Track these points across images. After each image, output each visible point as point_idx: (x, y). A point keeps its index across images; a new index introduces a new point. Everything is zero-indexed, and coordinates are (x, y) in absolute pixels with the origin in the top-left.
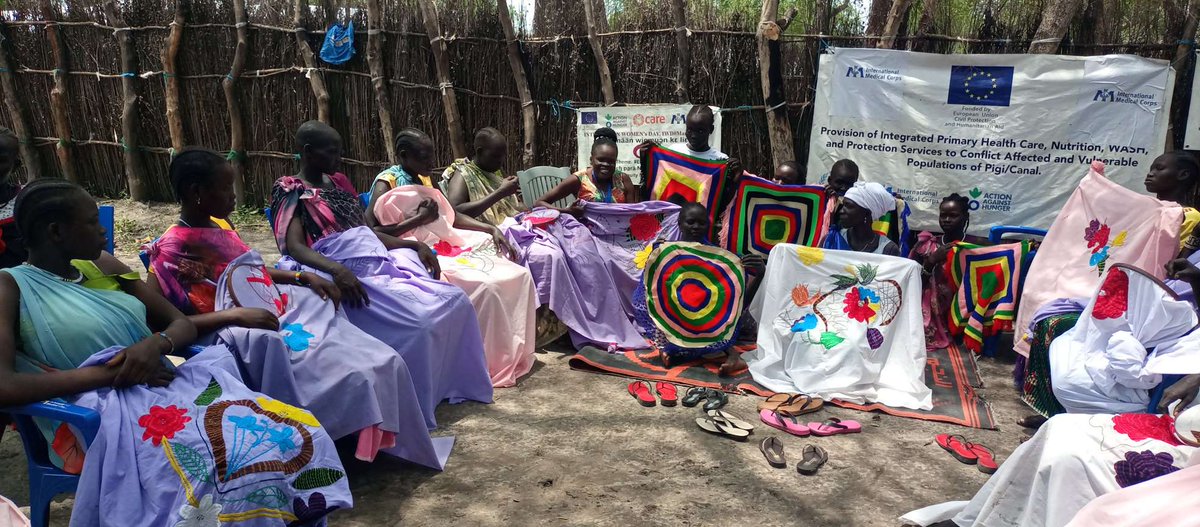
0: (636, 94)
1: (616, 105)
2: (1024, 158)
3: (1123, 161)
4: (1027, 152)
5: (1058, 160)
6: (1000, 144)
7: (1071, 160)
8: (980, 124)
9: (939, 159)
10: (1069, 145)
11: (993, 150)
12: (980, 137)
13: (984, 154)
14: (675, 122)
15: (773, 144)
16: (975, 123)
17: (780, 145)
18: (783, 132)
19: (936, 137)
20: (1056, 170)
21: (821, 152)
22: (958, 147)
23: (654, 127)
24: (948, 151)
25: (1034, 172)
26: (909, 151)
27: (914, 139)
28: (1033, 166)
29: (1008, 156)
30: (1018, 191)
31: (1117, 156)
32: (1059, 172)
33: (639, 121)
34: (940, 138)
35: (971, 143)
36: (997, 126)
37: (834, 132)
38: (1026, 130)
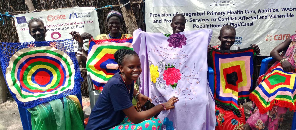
0: (47, 4)
1: (36, 11)
2: (247, 18)
3: (287, 15)
4: (248, 15)
5: (261, 18)
6: (236, 13)
7: (266, 17)
8: (226, 4)
9: (208, 23)
10: (265, 10)
11: (233, 16)
12: (226, 10)
13: (229, 18)
14: (72, 17)
15: (127, 25)
16: (224, 4)
17: (131, 24)
18: (131, 17)
19: (206, 12)
20: (260, 22)
21: (151, 26)
22: (216, 17)
23: (61, 21)
24: (212, 19)
25: (252, 24)
26: (194, 21)
27: (195, 14)
28: (250, 22)
29: (240, 18)
30: (245, 34)
31: (285, 13)
32: (262, 23)
33: (51, 19)
34: (208, 13)
35: (223, 14)
36: (234, 4)
37: (157, 15)
38: (247, 5)
